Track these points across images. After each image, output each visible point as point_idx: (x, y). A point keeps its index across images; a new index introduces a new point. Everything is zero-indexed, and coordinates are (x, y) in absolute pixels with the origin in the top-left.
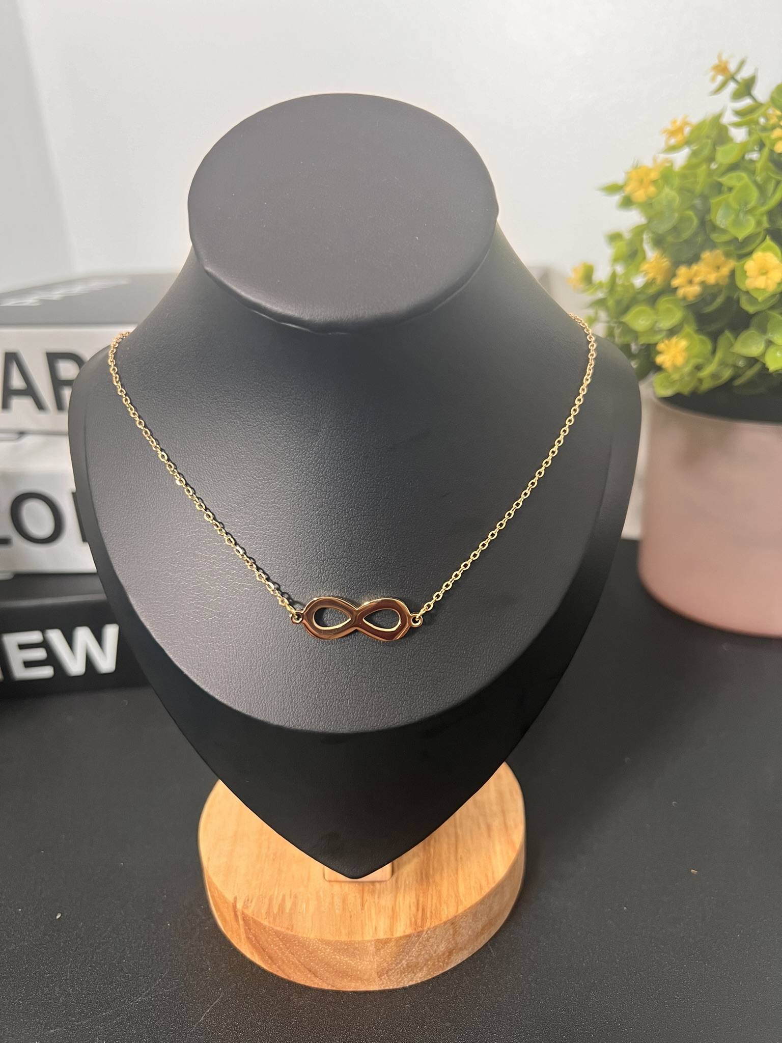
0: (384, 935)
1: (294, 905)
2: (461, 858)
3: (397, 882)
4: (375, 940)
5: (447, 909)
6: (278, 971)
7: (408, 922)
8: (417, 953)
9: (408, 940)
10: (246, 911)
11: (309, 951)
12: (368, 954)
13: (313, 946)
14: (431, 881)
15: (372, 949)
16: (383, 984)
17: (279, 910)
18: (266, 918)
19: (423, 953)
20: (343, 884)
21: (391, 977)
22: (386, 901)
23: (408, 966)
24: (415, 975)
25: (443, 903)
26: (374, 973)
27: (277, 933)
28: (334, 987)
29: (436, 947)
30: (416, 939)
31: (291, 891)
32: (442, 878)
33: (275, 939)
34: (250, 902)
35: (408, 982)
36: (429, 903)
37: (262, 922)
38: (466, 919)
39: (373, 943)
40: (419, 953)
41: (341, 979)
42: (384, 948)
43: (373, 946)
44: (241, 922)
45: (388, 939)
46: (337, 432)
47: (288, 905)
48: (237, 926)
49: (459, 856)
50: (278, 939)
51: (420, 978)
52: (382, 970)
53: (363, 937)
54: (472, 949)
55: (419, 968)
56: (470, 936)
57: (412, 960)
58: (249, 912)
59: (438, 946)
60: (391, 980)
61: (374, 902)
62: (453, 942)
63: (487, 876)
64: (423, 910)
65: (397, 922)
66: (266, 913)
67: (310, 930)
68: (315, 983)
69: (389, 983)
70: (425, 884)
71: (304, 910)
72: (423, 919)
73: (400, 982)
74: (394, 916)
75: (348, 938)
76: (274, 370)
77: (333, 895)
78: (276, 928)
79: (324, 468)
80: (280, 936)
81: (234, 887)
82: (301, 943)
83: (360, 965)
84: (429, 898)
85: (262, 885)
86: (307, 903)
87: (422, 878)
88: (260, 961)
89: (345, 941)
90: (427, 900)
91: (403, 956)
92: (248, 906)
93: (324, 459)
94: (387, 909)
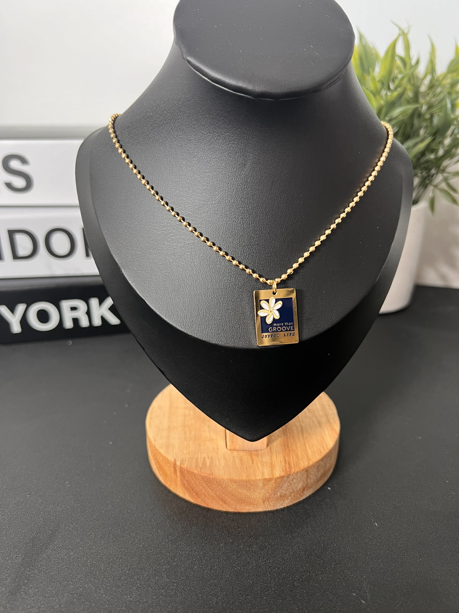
0: (268, 476)
1: (211, 462)
2: (306, 438)
3: (270, 449)
4: (263, 479)
5: (303, 462)
6: (201, 502)
7: (281, 470)
8: (286, 488)
9: (282, 479)
10: (182, 466)
11: (222, 487)
12: (258, 488)
13: (226, 484)
14: (290, 449)
15: (261, 484)
16: (265, 507)
17: (203, 465)
18: (196, 469)
19: (289, 488)
20: (239, 452)
21: (270, 503)
22: (266, 459)
23: (281, 496)
24: (284, 502)
25: (300, 460)
26: (260, 500)
27: (203, 478)
28: (235, 509)
29: (296, 485)
30: (287, 479)
31: (208, 455)
32: (297, 448)
33: (201, 482)
34: (184, 461)
35: (280, 506)
36: (292, 460)
37: (194, 471)
39: (261, 481)
40: (287, 488)
41: (240, 504)
43: (262, 483)
44: (178, 474)
45: (271, 478)
47: (208, 462)
48: (175, 477)
49: (305, 437)
50: (203, 481)
51: (287, 504)
53: (256, 478)
54: (315, 488)
55: (287, 497)
56: (314, 480)
57: (283, 492)
58: (185, 466)
59: (297, 484)
61: (259, 460)
62: (306, 482)
63: (323, 446)
64: (289, 464)
65: (275, 470)
66: (195, 467)
67: (223, 475)
68: (224, 508)
69: (269, 506)
72: (289, 468)
73: (275, 506)
74: (272, 467)
75: (247, 478)
76: (222, 125)
77: (234, 457)
78: (202, 474)
79: (247, 189)
80: (205, 479)
81: (173, 454)
82: (218, 483)
83: (253, 495)
84: (291, 457)
85: (190, 453)
86: (219, 461)
87: (285, 447)
88: (189, 497)
89: (245, 480)
90: (290, 458)
91: (278, 490)
92: (183, 464)
93: (248, 182)
94: (267, 463)
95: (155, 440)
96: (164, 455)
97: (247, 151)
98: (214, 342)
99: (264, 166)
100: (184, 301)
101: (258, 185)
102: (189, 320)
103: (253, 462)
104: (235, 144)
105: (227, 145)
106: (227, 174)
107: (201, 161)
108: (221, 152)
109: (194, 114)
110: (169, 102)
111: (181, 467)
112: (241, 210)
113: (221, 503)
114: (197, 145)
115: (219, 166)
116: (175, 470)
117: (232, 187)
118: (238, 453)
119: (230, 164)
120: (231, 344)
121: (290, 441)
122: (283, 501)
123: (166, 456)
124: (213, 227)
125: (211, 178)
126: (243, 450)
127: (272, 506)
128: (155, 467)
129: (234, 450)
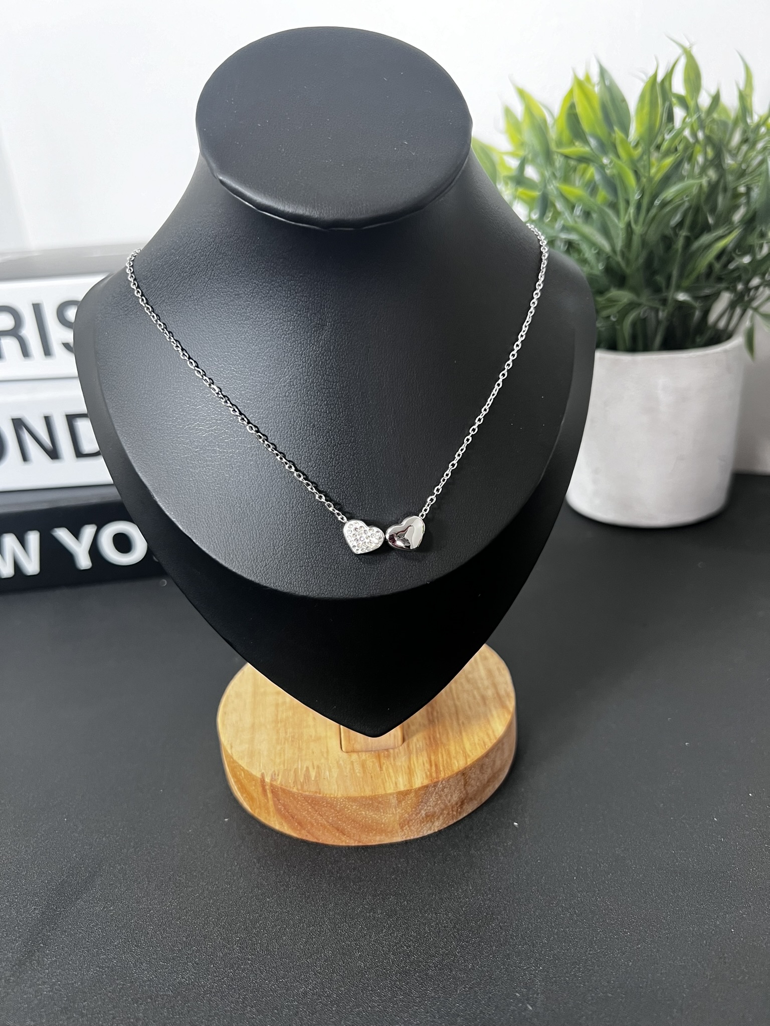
0: (404, 787)
1: (318, 774)
2: (463, 723)
3: (408, 746)
4: (396, 793)
5: (458, 762)
6: (307, 836)
7: (424, 776)
8: (434, 803)
9: (425, 790)
10: (274, 783)
11: (336, 810)
12: (391, 807)
13: (341, 804)
14: (439, 742)
15: (394, 801)
16: (405, 834)
17: (305, 778)
18: (294, 786)
19: (439, 802)
20: (360, 753)
21: (412, 828)
22: (402, 761)
23: (427, 816)
24: (433, 824)
25: (453, 759)
26: (396, 825)
27: (306, 798)
28: (360, 842)
29: (449, 797)
30: (433, 789)
31: (313, 763)
32: (448, 740)
33: (304, 805)
34: (277, 775)
35: (427, 831)
36: (441, 759)
37: (291, 790)
38: (474, 771)
39: (395, 795)
40: (436, 802)
41: (366, 833)
42: (405, 800)
43: (395, 799)
44: (270, 795)
45: (408, 790)
47: (313, 774)
48: (266, 800)
49: (461, 722)
50: (307, 803)
51: (438, 827)
52: (404, 821)
53: (385, 791)
54: (481, 799)
55: (436, 817)
56: (478, 787)
57: (430, 809)
58: (278, 783)
59: (451, 796)
60: (411, 830)
61: (391, 764)
62: (464, 792)
63: (488, 735)
64: (436, 765)
65: (414, 776)
66: (294, 782)
67: (336, 791)
68: (342, 841)
69: (410, 833)
70: (434, 745)
71: (328, 777)
72: (437, 772)
73: (420, 831)
74: (410, 772)
75: (372, 792)
76: (282, 270)
77: (352, 763)
78: (304, 793)
79: (331, 360)
80: (309, 800)
81: (260, 766)
82: (329, 804)
83: (384, 818)
84: (440, 755)
85: (286, 762)
86: (330, 771)
87: (430, 741)
88: (289, 830)
89: (369, 796)
90: (438, 757)
91: (422, 806)
92: (275, 780)
93: (330, 351)
94: (403, 768)
95: (231, 747)
96: (246, 768)
97: (324, 306)
98: (301, 594)
99: (352, 325)
100: (251, 536)
101: (347, 354)
102: (260, 564)
103: (381, 768)
104: (305, 297)
105: (293, 299)
106: (298, 341)
107: (257, 324)
108: (285, 310)
109: (240, 256)
110: (201, 239)
111: (272, 785)
112: (325, 393)
113: (337, 834)
114: (250, 301)
115: (285, 331)
116: (264, 791)
117: (308, 360)
118: (359, 756)
119: (301, 326)
120: (327, 594)
121: (439, 730)
122: (431, 824)
123: (249, 770)
124: (285, 421)
125: (275, 348)
126: (366, 751)
127: (416, 833)
128: (236, 788)
129: (353, 751)
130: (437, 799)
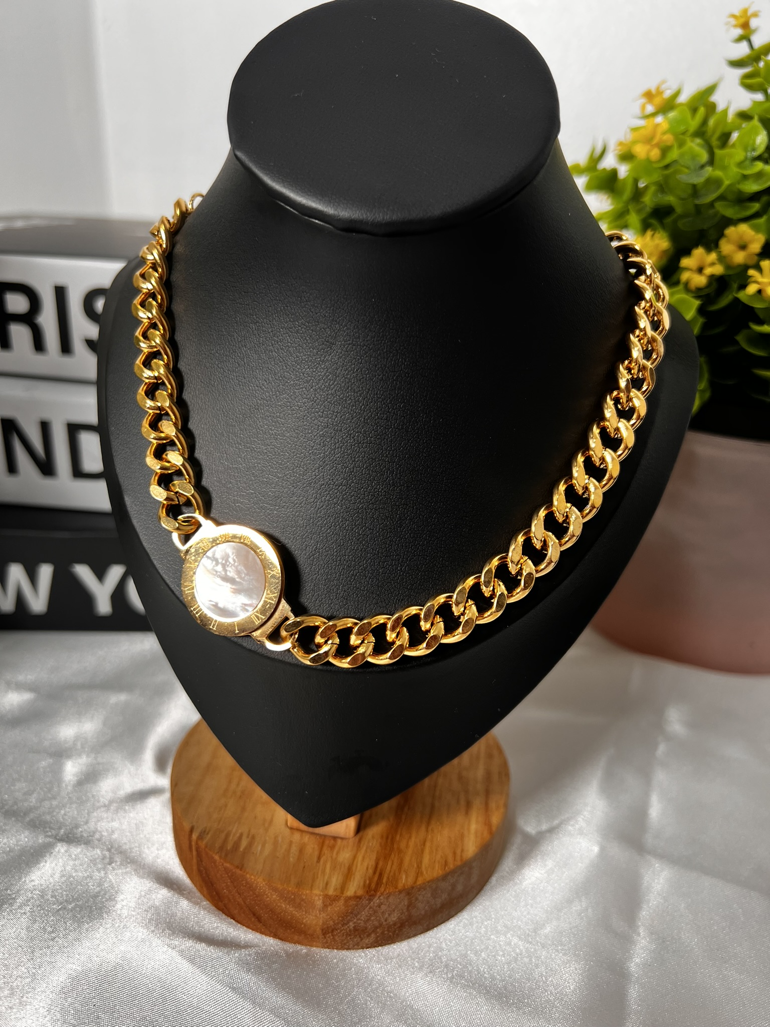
38: (425, 892)
42: (331, 905)
46: (352, 348)
52: (328, 927)
60: (334, 941)
70: (388, 848)
71: (259, 851)
130: (370, 914)
